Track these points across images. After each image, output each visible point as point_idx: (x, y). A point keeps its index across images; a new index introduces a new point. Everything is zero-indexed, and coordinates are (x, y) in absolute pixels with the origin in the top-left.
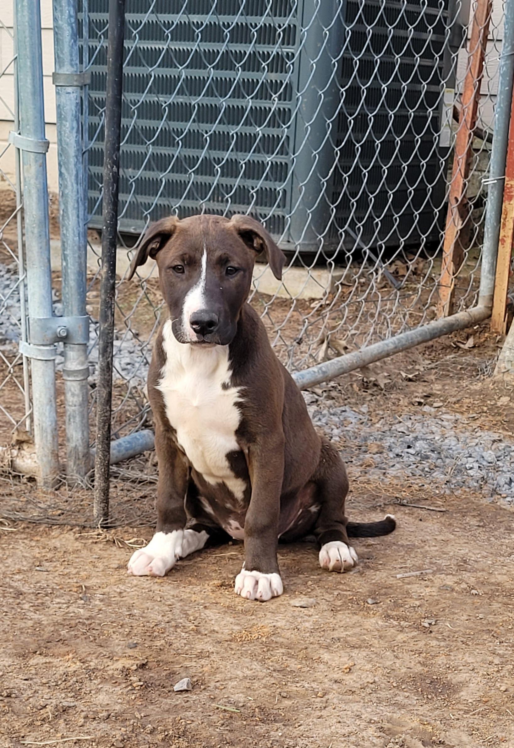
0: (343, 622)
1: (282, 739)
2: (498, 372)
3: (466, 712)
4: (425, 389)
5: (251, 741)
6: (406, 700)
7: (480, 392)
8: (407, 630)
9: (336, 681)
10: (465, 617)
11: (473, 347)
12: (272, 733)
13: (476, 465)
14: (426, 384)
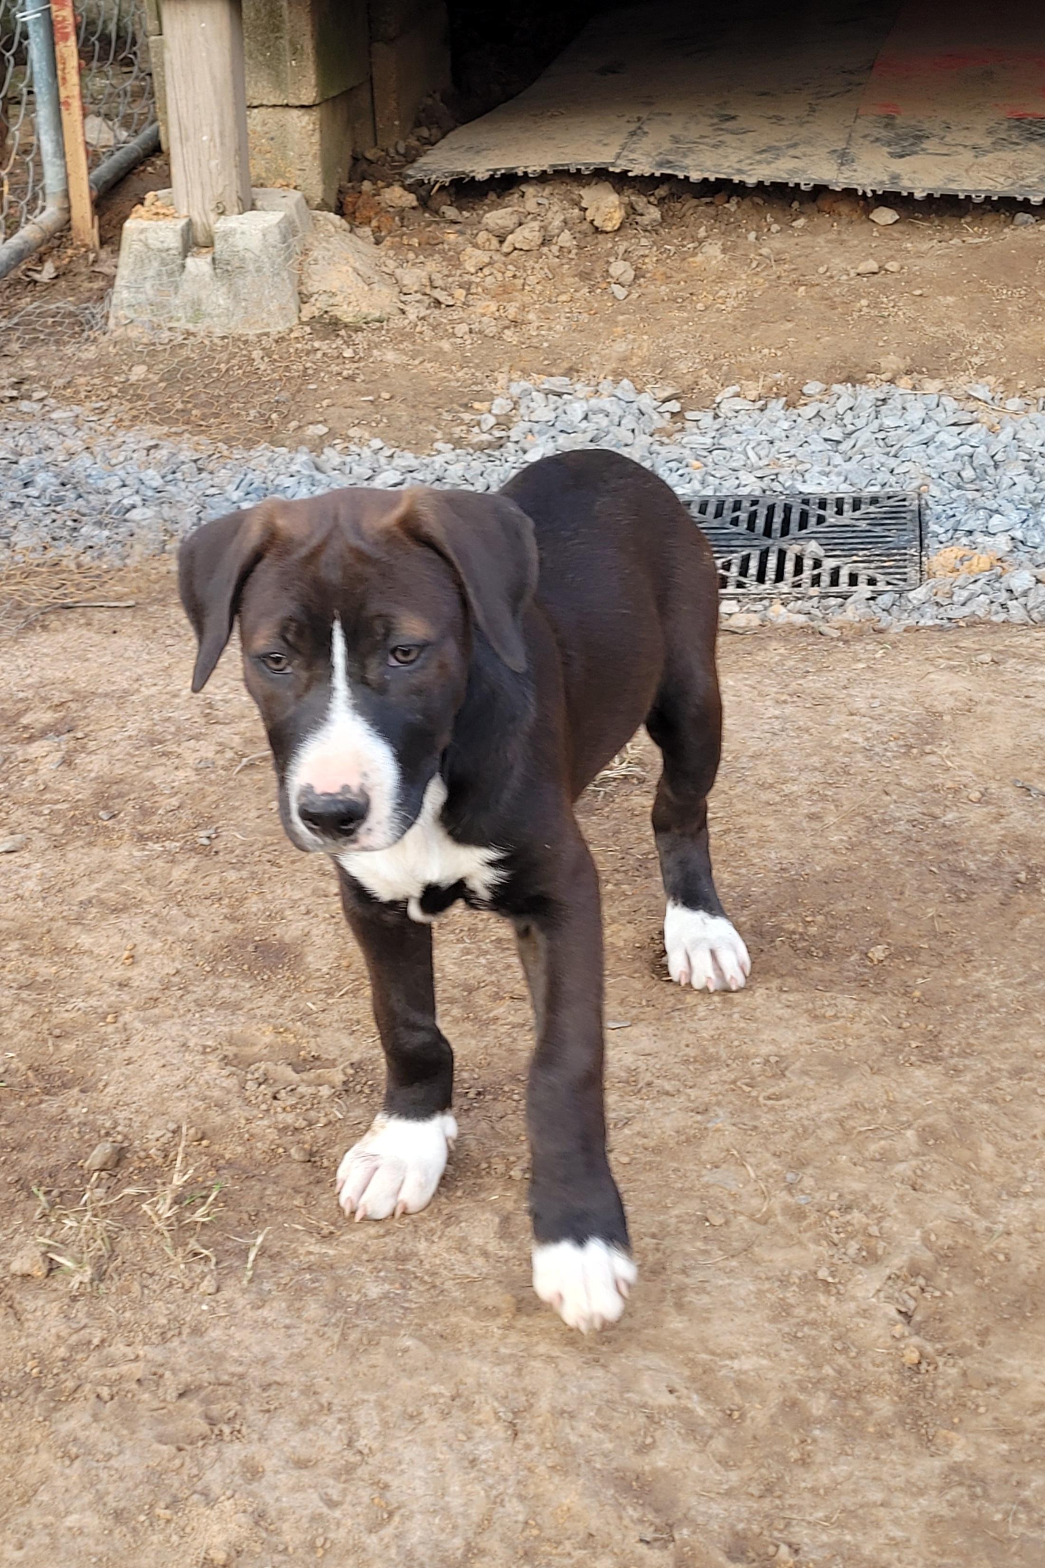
0: (82, 867)
1: (91, 1117)
2: (117, 325)
3: (330, 993)
4: (12, 369)
5: (46, 1136)
6: (236, 994)
7: (98, 362)
8: (179, 857)
9: (120, 985)
10: (253, 814)
11: (56, 277)
12: (70, 1111)
13: (137, 499)
14: (9, 360)
